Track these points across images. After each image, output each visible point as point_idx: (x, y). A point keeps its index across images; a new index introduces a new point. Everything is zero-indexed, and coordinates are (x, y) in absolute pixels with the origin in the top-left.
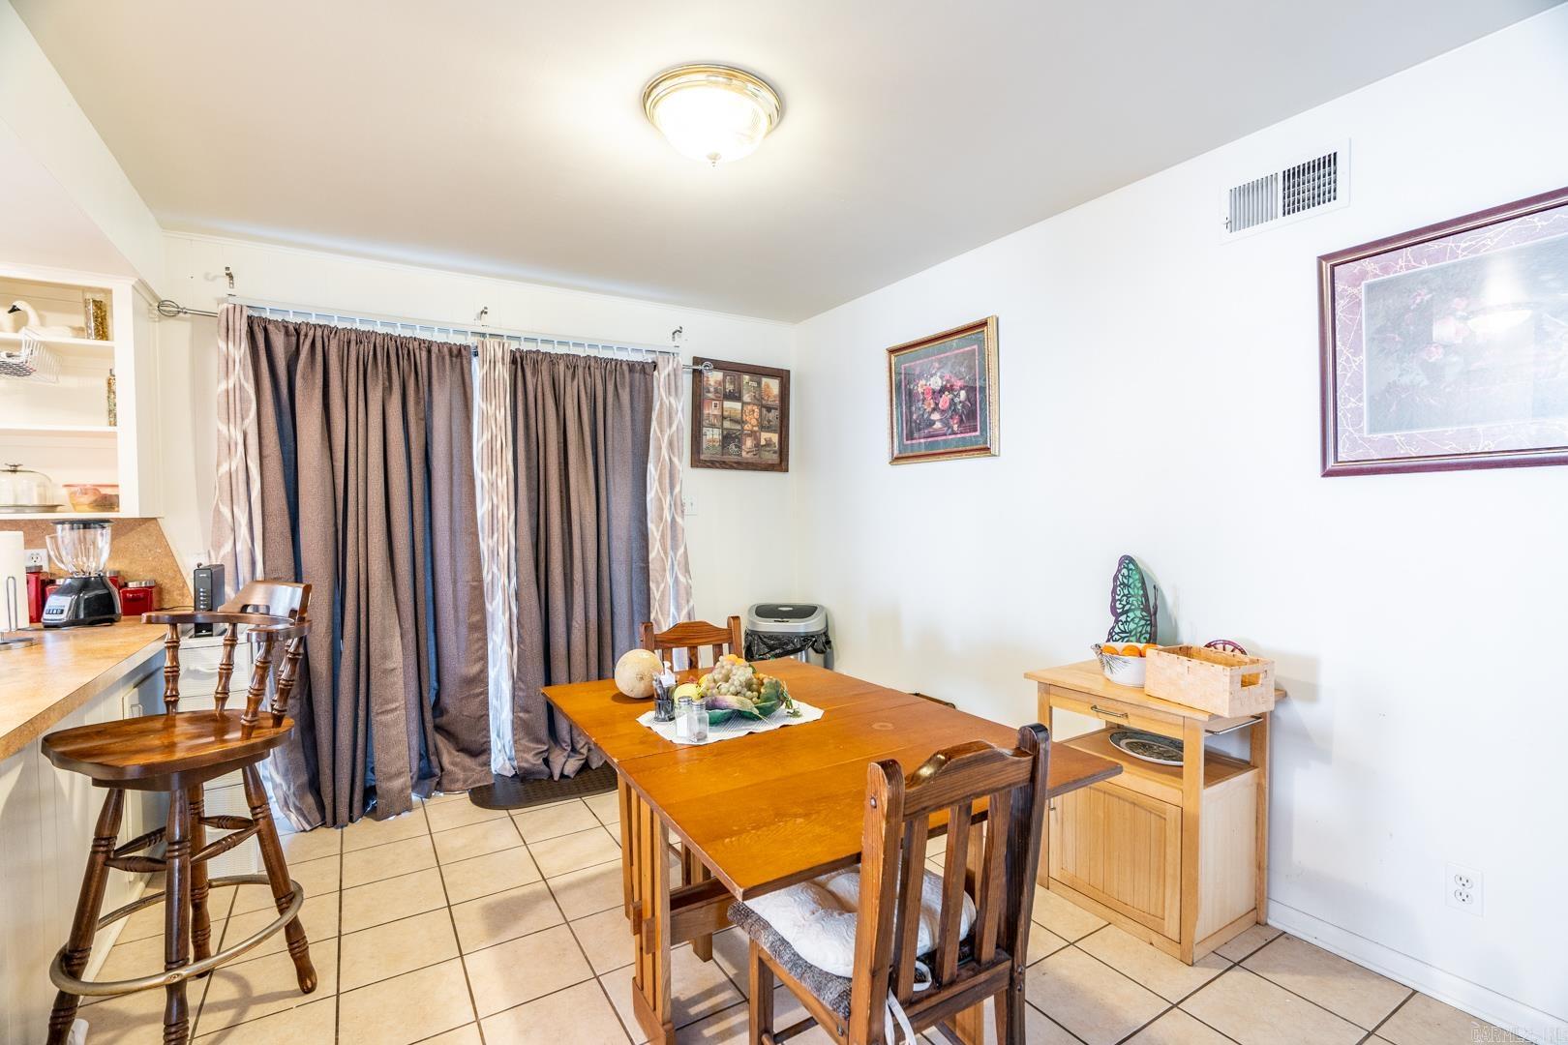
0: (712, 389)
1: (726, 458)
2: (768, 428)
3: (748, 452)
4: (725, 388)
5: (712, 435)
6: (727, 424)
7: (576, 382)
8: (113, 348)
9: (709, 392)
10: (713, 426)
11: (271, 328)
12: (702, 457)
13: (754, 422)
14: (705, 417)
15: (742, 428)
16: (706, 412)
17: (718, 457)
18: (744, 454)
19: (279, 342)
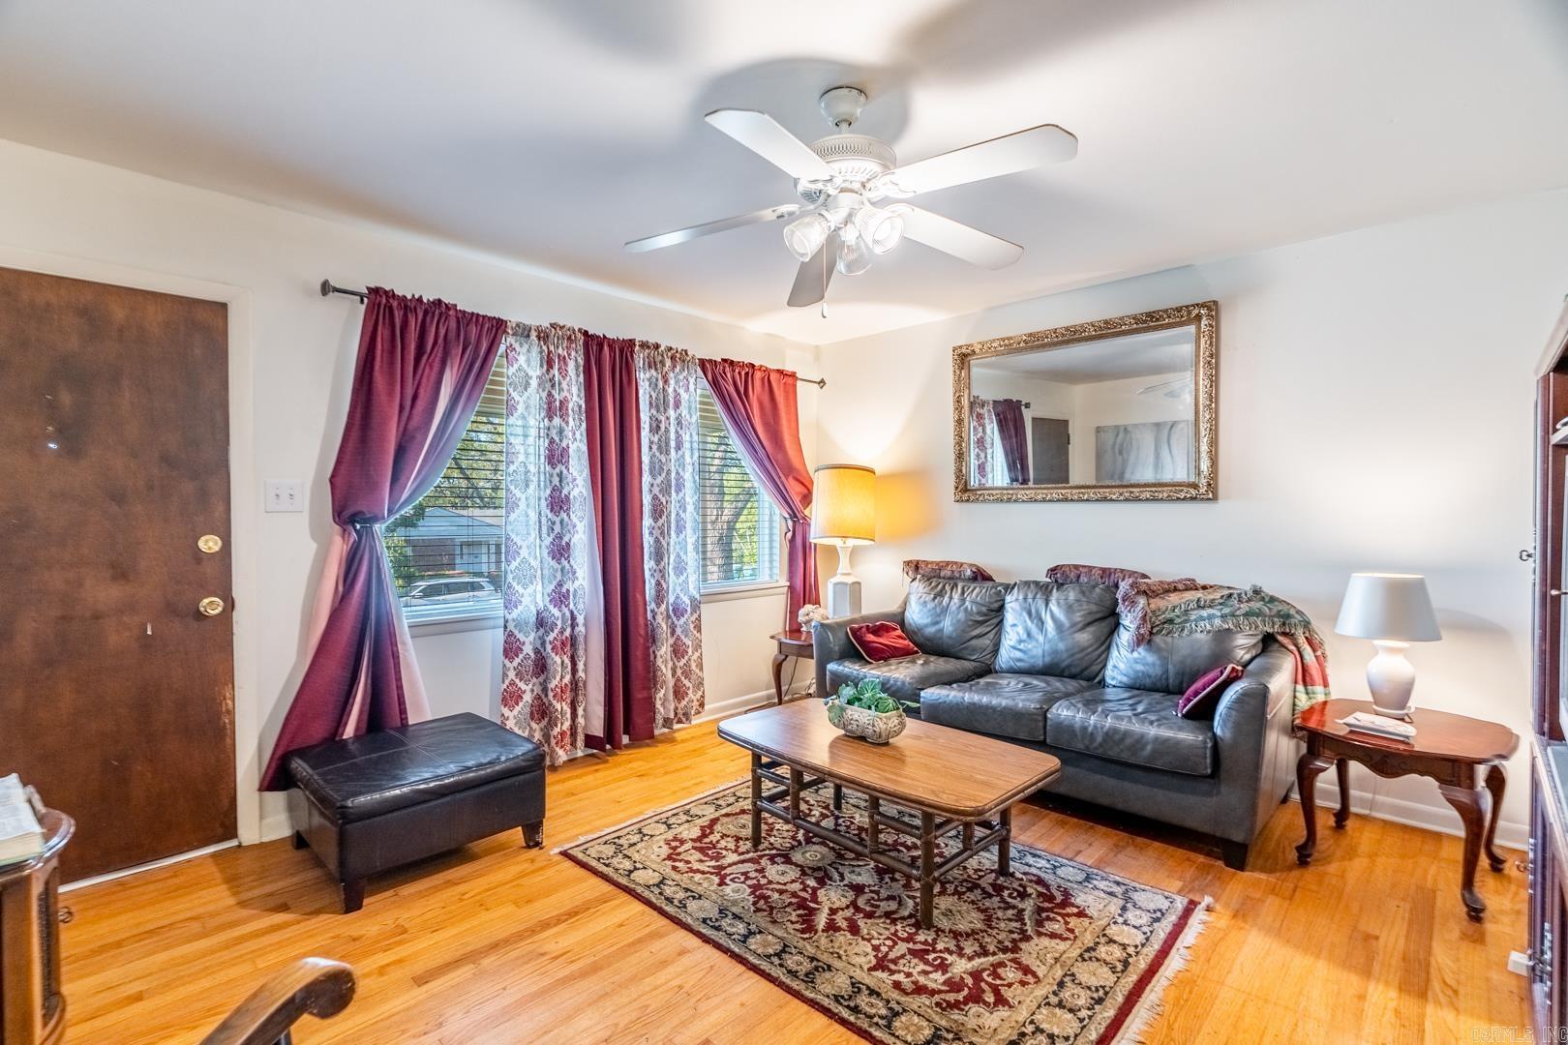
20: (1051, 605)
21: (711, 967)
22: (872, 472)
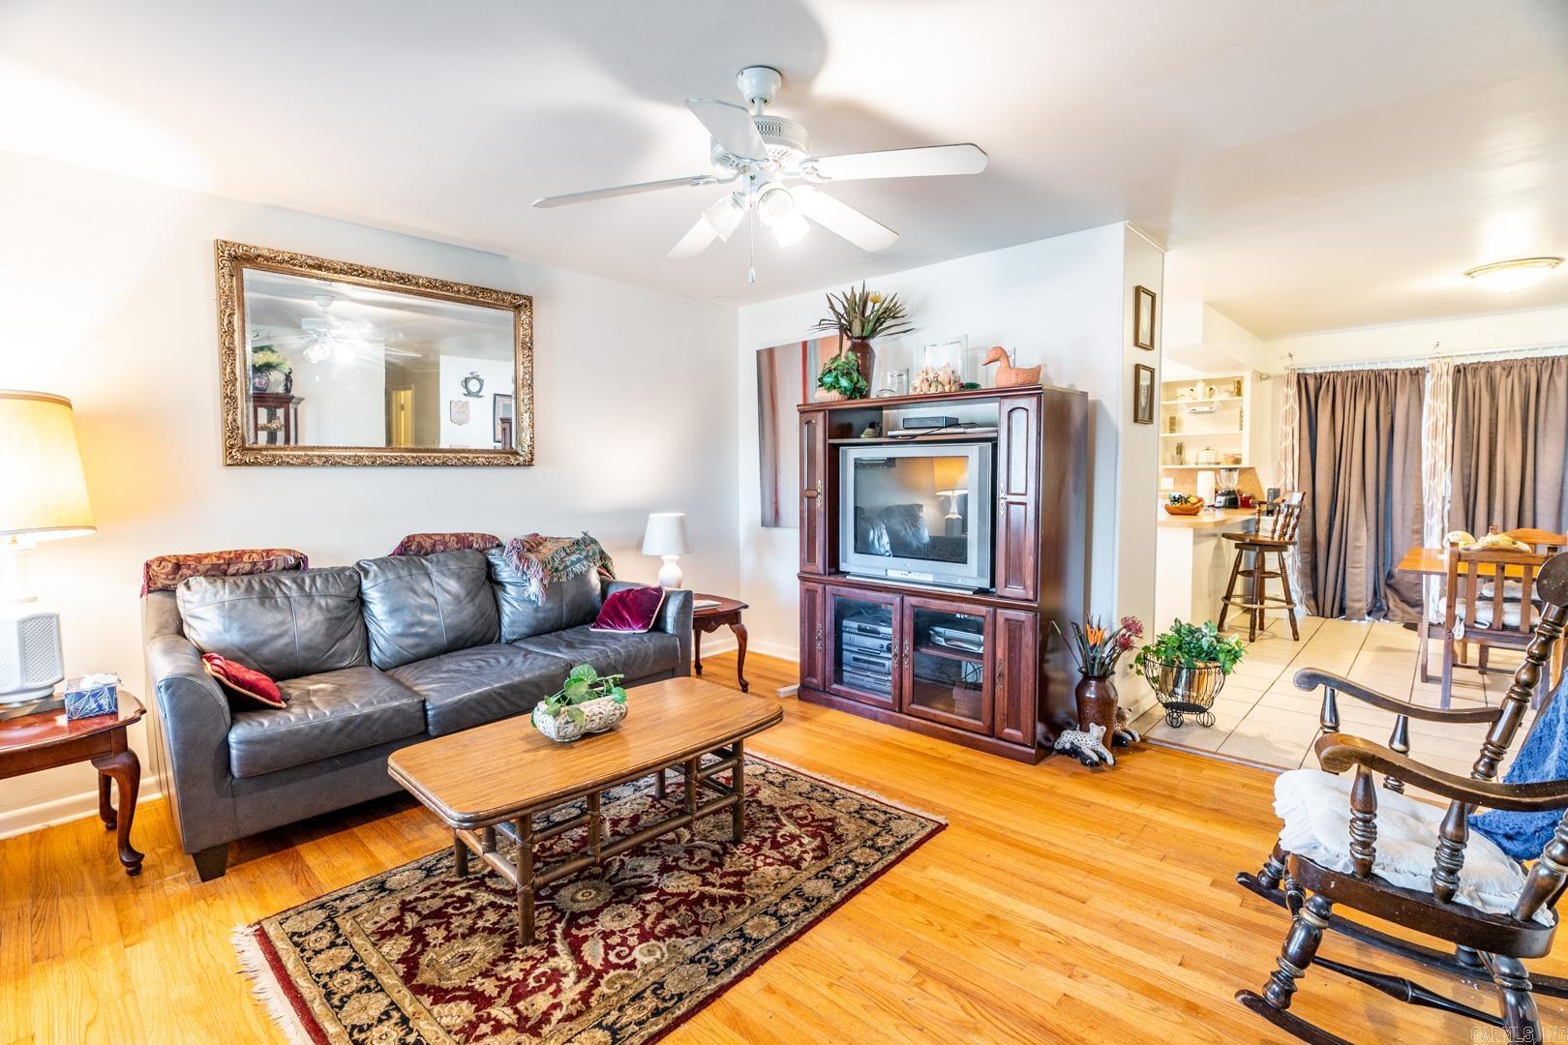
8: (1243, 398)
11: (1308, 377)
19: (1311, 383)
20: (433, 577)
21: (795, 965)
22: (68, 404)
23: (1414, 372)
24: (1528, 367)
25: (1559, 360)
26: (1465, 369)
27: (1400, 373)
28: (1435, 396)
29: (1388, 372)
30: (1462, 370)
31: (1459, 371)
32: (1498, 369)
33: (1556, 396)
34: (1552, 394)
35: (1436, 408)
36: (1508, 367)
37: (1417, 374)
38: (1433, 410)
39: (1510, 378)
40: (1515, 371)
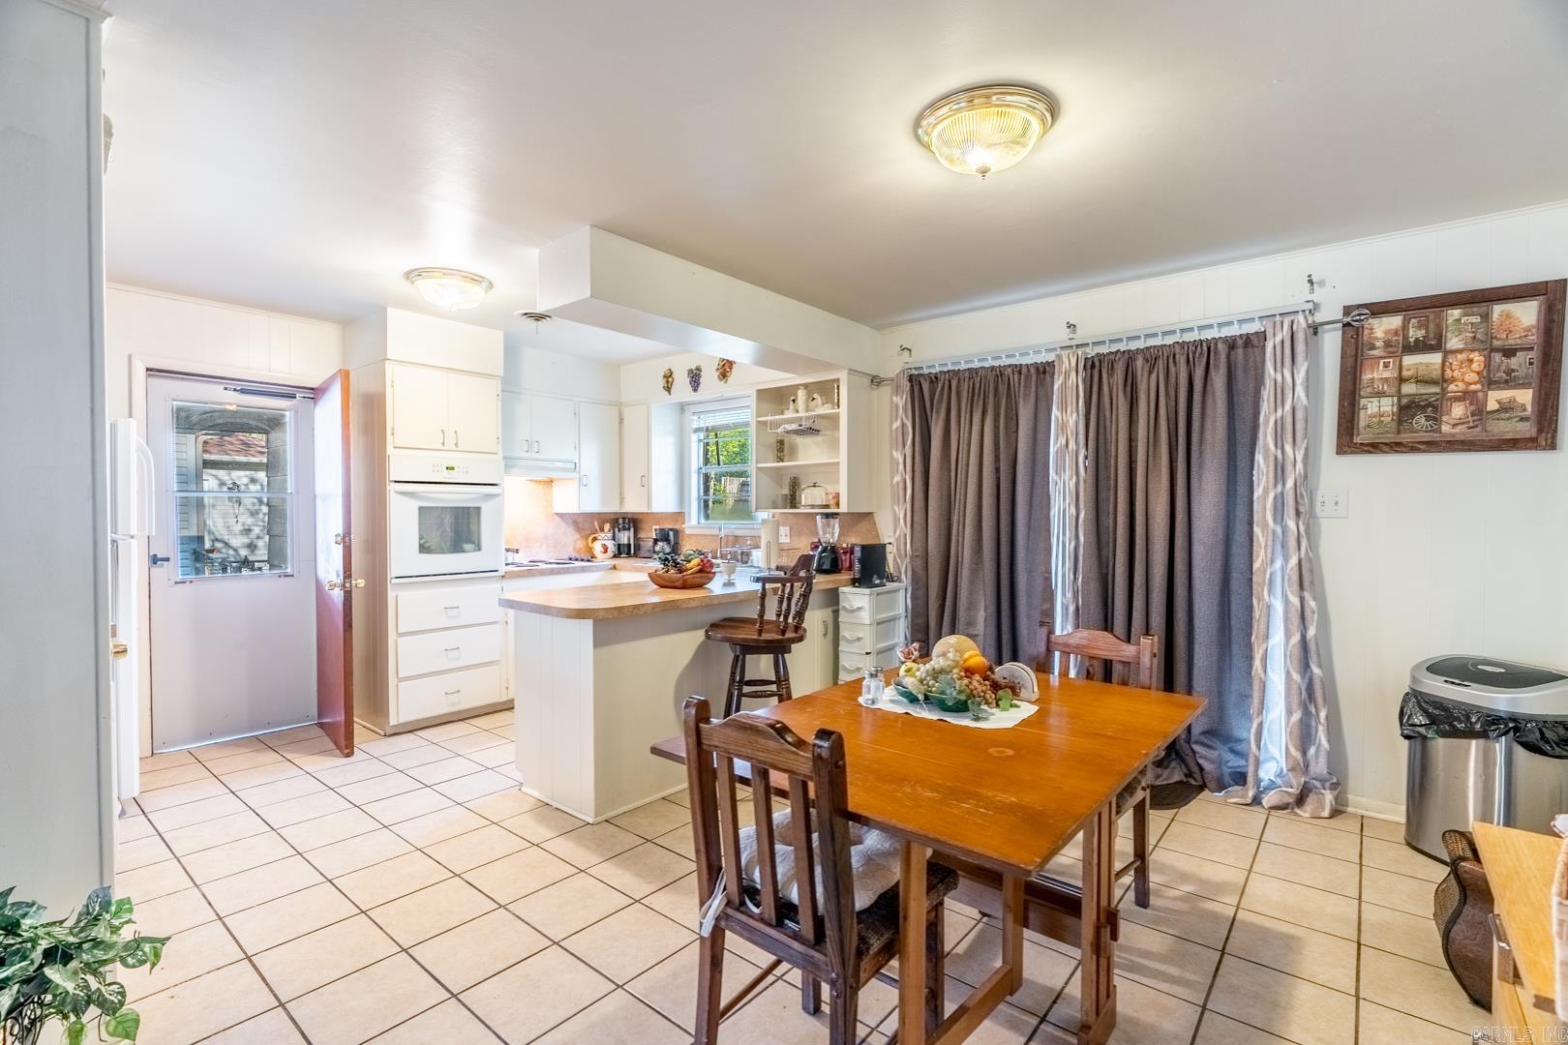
0: (1380, 344)
1: (1406, 437)
2: (1506, 382)
3: (1454, 425)
4: (1406, 337)
5: (1377, 409)
6: (1408, 389)
7: (1154, 375)
8: (839, 413)
9: (1373, 347)
10: (1380, 394)
11: (922, 380)
12: (1357, 440)
13: (1472, 377)
14: (1364, 383)
15: (1443, 389)
16: (1367, 376)
17: (1391, 438)
18: (1445, 428)
19: (926, 387)
23: (1041, 369)
24: (1177, 356)
25: (1216, 344)
26: (1100, 361)
27: (1024, 371)
28: (1063, 407)
29: (1009, 370)
30: (1097, 364)
31: (1093, 366)
32: (1139, 362)
33: (1214, 401)
34: (1209, 401)
35: (1066, 423)
36: (1152, 356)
37: (1044, 372)
38: (1063, 427)
39: (1154, 376)
40: (1161, 364)
